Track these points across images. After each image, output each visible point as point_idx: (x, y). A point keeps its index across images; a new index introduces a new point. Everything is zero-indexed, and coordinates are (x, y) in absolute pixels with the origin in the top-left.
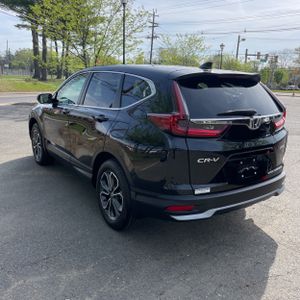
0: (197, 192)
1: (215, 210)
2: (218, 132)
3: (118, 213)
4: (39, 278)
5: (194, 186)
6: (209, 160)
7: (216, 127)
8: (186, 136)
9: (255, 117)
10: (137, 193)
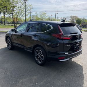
0: (65, 54)
1: (70, 58)
2: (70, 38)
3: (42, 61)
4: (26, 79)
5: (65, 52)
6: (68, 45)
7: (70, 37)
8: (63, 39)
9: (78, 34)
10: (49, 55)
